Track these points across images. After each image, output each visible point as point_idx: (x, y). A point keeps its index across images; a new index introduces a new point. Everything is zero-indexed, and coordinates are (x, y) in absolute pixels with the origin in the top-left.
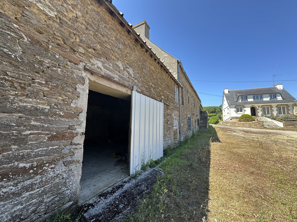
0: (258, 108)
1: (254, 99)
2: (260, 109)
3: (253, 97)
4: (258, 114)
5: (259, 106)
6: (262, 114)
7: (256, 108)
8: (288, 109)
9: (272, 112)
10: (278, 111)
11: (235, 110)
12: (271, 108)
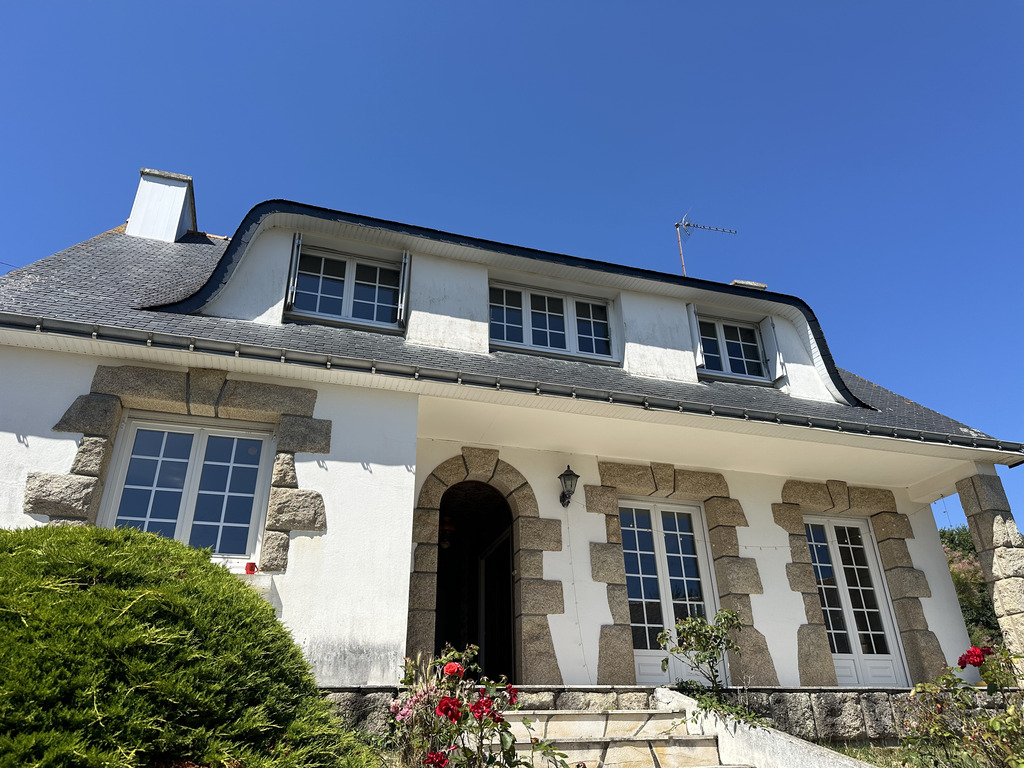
0: (547, 505)
2: (584, 527)
4: (543, 634)
5: (569, 476)
6: (607, 631)
7: (522, 509)
8: (905, 563)
9: (744, 599)
10: (809, 591)
11: (73, 471)
12: (722, 521)
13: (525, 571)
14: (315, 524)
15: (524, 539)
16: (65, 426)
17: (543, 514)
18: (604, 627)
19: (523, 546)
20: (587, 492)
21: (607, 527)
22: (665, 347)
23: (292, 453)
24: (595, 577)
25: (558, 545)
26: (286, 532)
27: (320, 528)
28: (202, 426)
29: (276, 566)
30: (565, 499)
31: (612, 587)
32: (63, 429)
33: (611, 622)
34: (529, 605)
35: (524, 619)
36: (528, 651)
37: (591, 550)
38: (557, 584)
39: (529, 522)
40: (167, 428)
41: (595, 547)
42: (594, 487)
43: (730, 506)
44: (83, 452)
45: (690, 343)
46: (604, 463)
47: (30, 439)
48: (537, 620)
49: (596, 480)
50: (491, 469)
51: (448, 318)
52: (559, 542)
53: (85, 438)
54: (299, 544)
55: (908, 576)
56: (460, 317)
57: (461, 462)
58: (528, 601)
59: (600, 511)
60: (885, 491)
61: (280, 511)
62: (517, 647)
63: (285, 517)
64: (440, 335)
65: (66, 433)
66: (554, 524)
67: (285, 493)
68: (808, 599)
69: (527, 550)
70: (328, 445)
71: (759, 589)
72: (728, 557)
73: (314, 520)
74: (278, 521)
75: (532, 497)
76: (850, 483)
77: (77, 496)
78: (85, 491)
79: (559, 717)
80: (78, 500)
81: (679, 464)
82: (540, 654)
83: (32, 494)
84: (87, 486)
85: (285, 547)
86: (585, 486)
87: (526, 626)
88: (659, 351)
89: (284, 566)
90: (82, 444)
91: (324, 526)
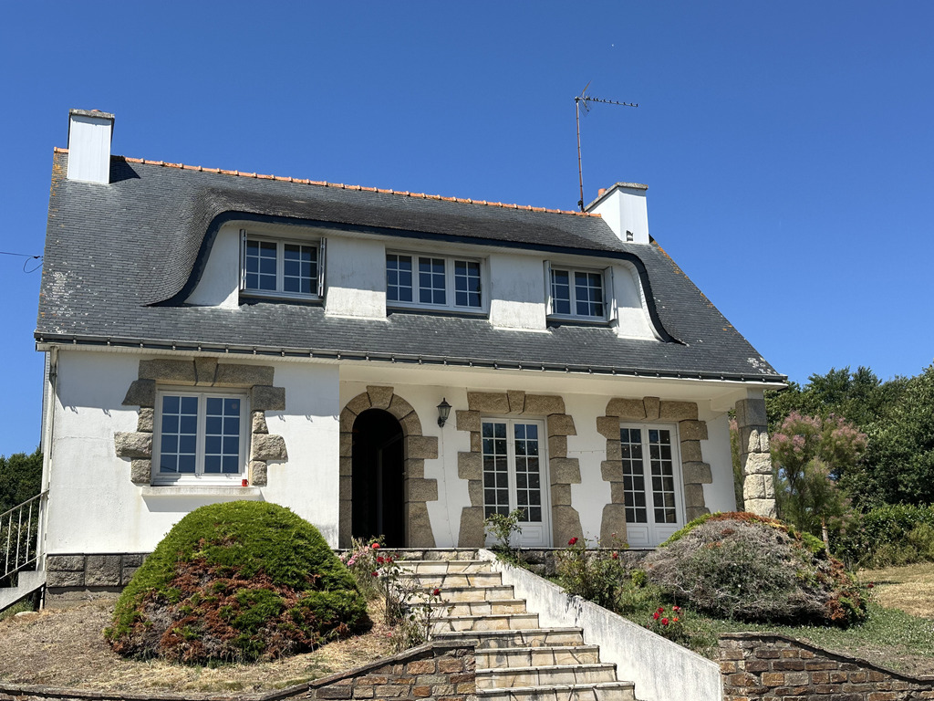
0: (428, 427)
1: (391, 295)
2: (455, 440)
3: (391, 277)
4: (423, 513)
5: (444, 405)
6: (466, 511)
7: (410, 431)
8: (696, 459)
9: (566, 487)
10: (616, 480)
11: (138, 430)
12: (557, 432)
13: (411, 472)
14: (281, 457)
15: (411, 450)
16: (128, 402)
17: (426, 433)
18: (464, 508)
19: (410, 456)
20: (457, 415)
21: (471, 440)
22: (523, 302)
23: (263, 411)
24: (460, 476)
25: (435, 454)
26: (265, 461)
27: (284, 459)
28: (203, 394)
29: (261, 482)
30: (441, 422)
31: (472, 482)
32: (128, 404)
33: (469, 504)
34: (414, 495)
35: (411, 505)
36: (413, 525)
37: (459, 457)
38: (434, 481)
39: (416, 440)
40: (181, 395)
41: (461, 455)
42: (463, 412)
43: (564, 421)
44: (143, 418)
45: (543, 296)
46: (472, 393)
47: (111, 411)
48: (419, 505)
49: (465, 406)
50: (388, 402)
51: (356, 290)
52: (436, 453)
53: (142, 409)
54: (273, 468)
55: (696, 468)
56: (365, 289)
57: (366, 398)
58: (413, 492)
59: (466, 430)
60: (690, 403)
61: (260, 449)
62: (406, 522)
63: (263, 453)
64: (350, 306)
65: (130, 407)
66: (433, 440)
67: (262, 437)
68: (615, 486)
69: (412, 459)
70: (284, 405)
71: (578, 479)
72: (560, 459)
73: (281, 454)
74: (259, 455)
75: (417, 422)
76: (662, 398)
77: (144, 446)
78: (148, 442)
79: (423, 564)
80: (145, 448)
81: (528, 391)
82: (421, 526)
83: (120, 446)
84: (148, 439)
85: (265, 470)
86: (457, 411)
87: (412, 509)
88: (517, 305)
89: (266, 482)
90: (140, 413)
91: (286, 456)
